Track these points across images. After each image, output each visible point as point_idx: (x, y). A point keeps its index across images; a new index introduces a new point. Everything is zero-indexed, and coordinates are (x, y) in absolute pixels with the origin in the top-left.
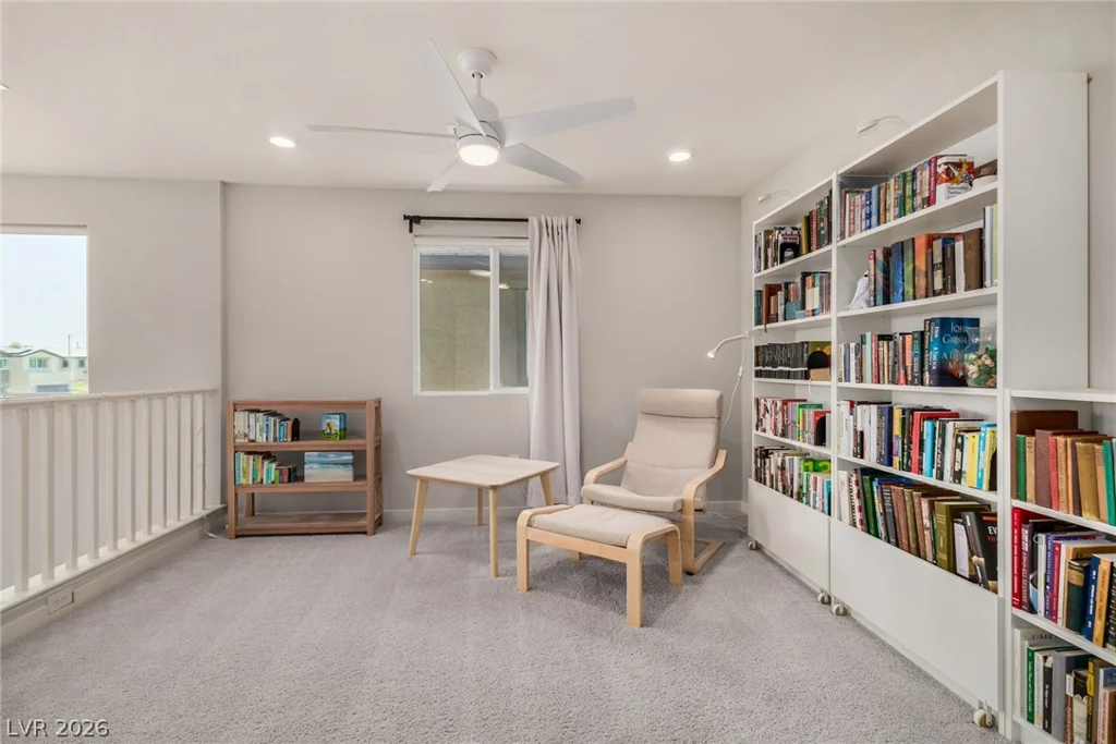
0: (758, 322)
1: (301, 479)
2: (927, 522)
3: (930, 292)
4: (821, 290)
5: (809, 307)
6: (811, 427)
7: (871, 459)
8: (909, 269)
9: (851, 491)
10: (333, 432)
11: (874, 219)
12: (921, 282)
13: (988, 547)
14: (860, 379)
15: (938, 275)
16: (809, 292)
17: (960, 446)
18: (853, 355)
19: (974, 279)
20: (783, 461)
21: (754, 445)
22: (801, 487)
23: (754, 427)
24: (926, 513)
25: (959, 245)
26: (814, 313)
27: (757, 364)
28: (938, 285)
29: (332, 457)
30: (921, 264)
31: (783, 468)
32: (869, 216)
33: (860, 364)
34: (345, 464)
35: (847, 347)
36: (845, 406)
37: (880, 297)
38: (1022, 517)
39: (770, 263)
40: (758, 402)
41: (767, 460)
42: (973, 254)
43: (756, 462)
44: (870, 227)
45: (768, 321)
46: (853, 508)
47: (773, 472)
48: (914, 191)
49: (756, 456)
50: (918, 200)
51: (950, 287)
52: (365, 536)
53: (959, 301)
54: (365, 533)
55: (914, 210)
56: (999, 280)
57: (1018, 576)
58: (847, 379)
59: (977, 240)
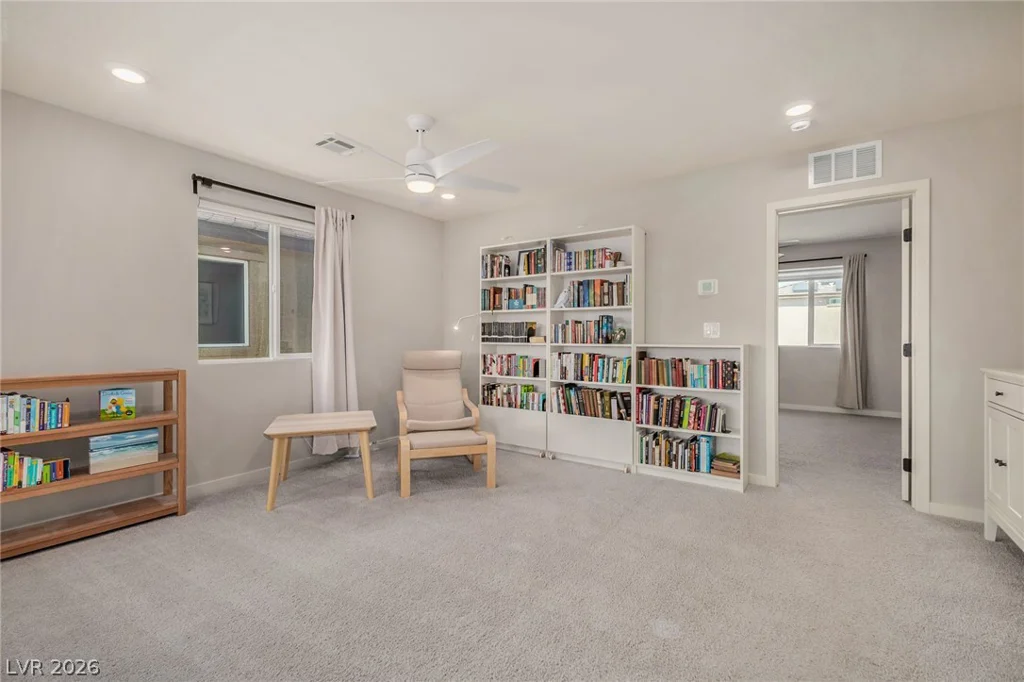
0: (484, 309)
1: (86, 470)
2: (599, 402)
3: (602, 304)
4: (538, 295)
5: (529, 303)
6: (532, 368)
7: (570, 379)
8: (592, 293)
9: (558, 396)
10: (123, 409)
11: (573, 266)
12: (598, 299)
13: (627, 405)
14: (564, 341)
15: (606, 297)
16: (528, 296)
17: (615, 368)
18: (560, 330)
19: (621, 302)
20: (509, 389)
21: (481, 384)
22: (522, 401)
23: (481, 372)
24: (599, 398)
25: (615, 287)
26: (532, 307)
27: (483, 334)
28: (606, 302)
29: (132, 438)
30: (598, 291)
31: (509, 393)
32: (570, 264)
33: (565, 334)
34: (150, 443)
35: (556, 326)
36: (556, 355)
37: (576, 304)
38: (640, 390)
39: (495, 274)
40: (484, 357)
41: (494, 391)
42: (620, 292)
43: (483, 394)
44: (570, 270)
45: (494, 309)
46: (559, 405)
47: (499, 397)
48: (594, 260)
49: (484, 390)
50: (596, 264)
51: (611, 303)
52: (174, 518)
53: (614, 310)
54: (175, 514)
55: (594, 267)
56: (632, 303)
57: (638, 412)
58: (556, 341)
59: (622, 286)
